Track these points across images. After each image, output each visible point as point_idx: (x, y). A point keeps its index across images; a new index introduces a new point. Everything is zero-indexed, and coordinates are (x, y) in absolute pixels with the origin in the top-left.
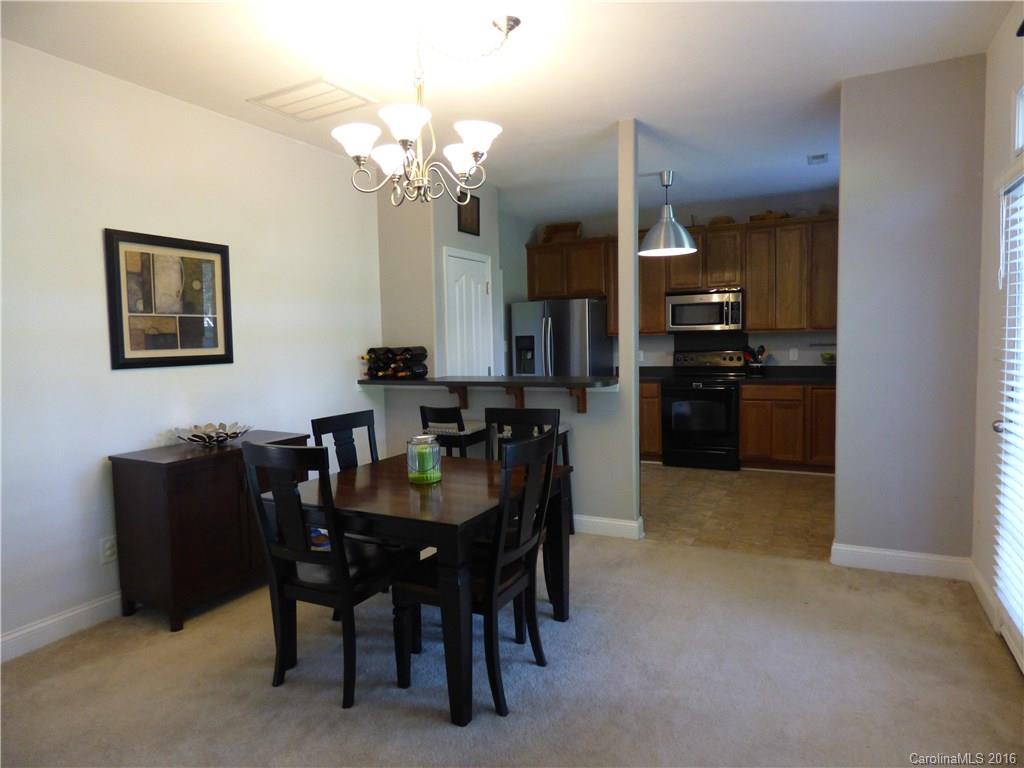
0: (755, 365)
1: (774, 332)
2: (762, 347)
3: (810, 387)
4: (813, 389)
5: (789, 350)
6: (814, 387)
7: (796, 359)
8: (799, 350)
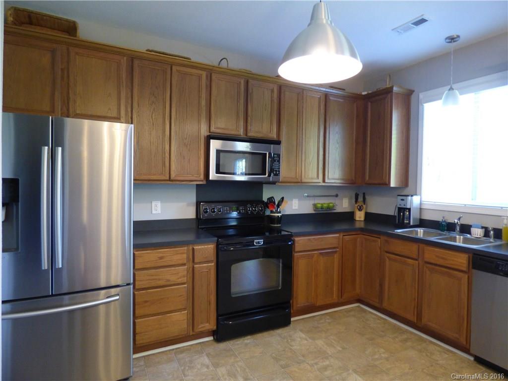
0: (276, 215)
2: (283, 198)
3: (342, 235)
5: (292, 200)
6: (344, 234)
7: (297, 208)
8: (299, 200)
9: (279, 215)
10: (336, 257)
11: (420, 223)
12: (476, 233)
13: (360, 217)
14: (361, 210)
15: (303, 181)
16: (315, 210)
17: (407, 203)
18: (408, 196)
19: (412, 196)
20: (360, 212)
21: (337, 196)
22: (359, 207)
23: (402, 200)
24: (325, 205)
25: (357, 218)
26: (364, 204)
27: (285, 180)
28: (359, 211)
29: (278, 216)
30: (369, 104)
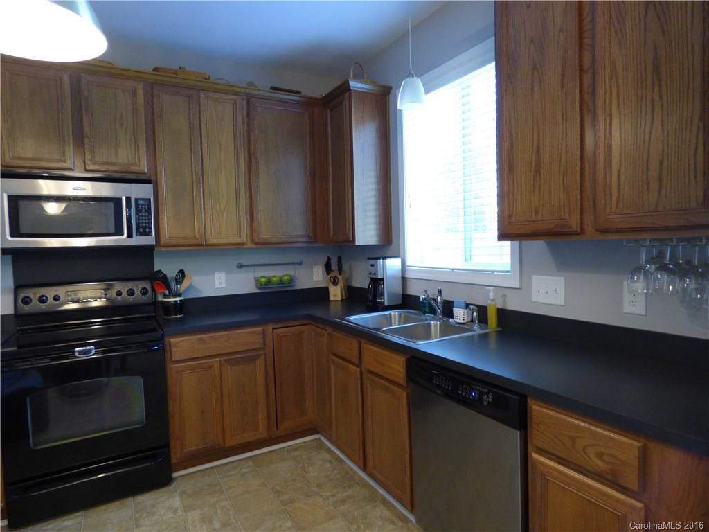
0: (172, 299)
1: (202, 249)
2: (182, 271)
3: (270, 327)
4: (273, 329)
5: (214, 274)
6: (275, 327)
7: (224, 286)
8: (226, 274)
9: (178, 299)
10: (260, 363)
11: (403, 301)
12: (458, 316)
13: (335, 296)
14: (336, 285)
15: (208, 242)
16: (258, 288)
17: (377, 271)
18: (379, 258)
19: (384, 258)
20: (335, 287)
21: (300, 263)
22: (332, 280)
23: (372, 265)
24: (274, 279)
25: (332, 298)
26: (340, 274)
27: (173, 242)
28: (334, 285)
29: (176, 301)
30: (329, 111)
